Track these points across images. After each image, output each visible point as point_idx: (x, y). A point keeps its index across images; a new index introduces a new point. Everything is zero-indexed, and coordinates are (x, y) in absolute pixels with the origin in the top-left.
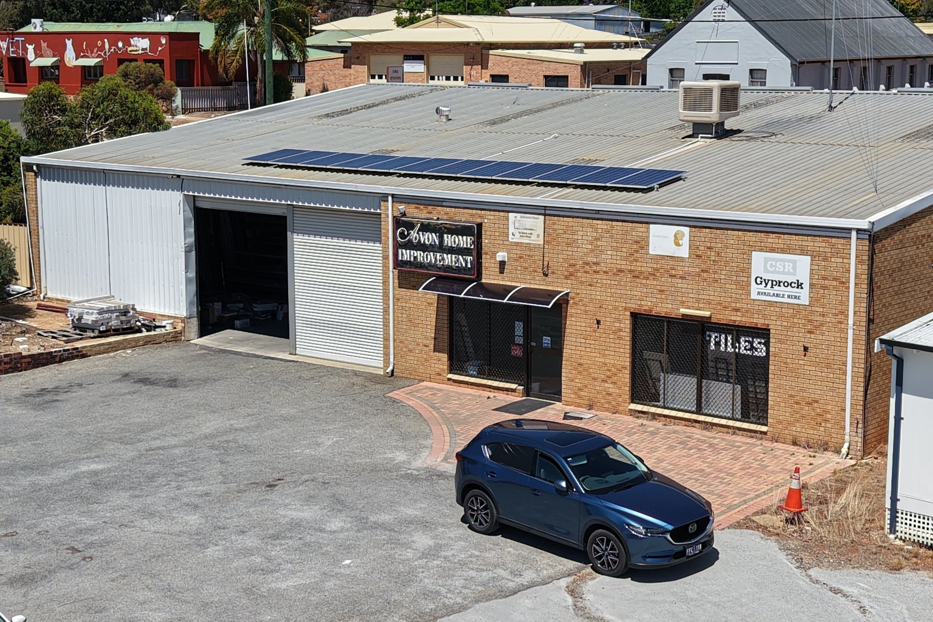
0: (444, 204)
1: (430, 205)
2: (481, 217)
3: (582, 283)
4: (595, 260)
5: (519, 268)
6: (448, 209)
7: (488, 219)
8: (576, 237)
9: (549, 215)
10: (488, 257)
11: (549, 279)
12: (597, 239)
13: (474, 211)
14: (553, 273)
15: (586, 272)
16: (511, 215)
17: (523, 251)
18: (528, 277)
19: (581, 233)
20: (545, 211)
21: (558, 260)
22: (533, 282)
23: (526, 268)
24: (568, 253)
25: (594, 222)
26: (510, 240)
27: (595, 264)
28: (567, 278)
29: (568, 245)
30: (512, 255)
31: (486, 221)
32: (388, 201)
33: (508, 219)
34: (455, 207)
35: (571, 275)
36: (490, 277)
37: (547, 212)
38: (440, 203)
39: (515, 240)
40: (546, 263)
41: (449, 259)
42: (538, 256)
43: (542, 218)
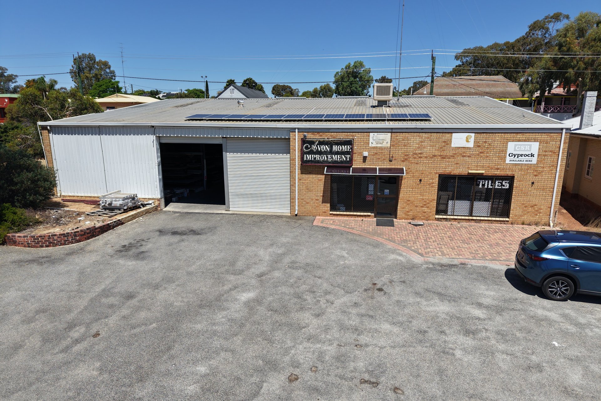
0: (330, 131)
1: (321, 132)
2: (353, 136)
3: (412, 163)
4: (420, 152)
5: (375, 159)
6: (332, 134)
7: (357, 137)
8: (410, 142)
9: (394, 132)
10: (356, 155)
11: (393, 162)
12: (422, 142)
13: (348, 134)
14: (395, 160)
15: (415, 158)
16: (371, 134)
17: (377, 152)
18: (380, 163)
19: (413, 140)
20: (392, 131)
21: (398, 153)
22: (383, 165)
23: (379, 158)
24: (404, 150)
25: (420, 134)
26: (370, 145)
27: (420, 154)
28: (403, 161)
29: (405, 146)
30: (371, 153)
31: (355, 137)
32: (295, 132)
33: (369, 136)
34: (337, 132)
35: (406, 159)
36: (357, 164)
37: (393, 131)
38: (328, 131)
39: (373, 146)
40: (391, 155)
41: (335, 157)
42: (386, 152)
43: (390, 134)
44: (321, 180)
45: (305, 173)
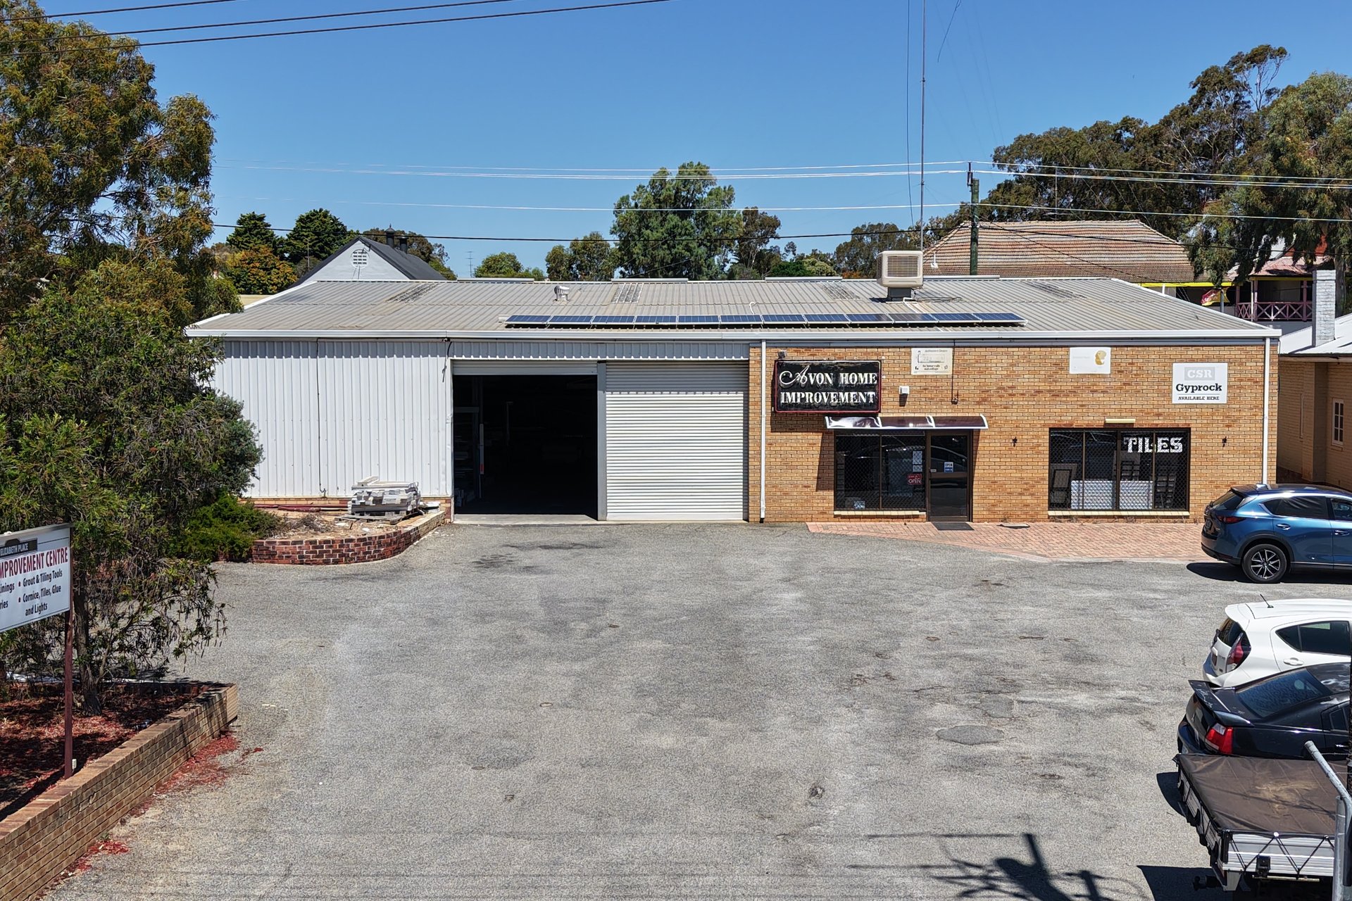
0: (832, 345)
1: (813, 348)
2: (877, 354)
3: (996, 406)
4: (1011, 384)
5: (924, 399)
6: (836, 350)
7: (886, 356)
8: (990, 365)
9: (959, 347)
10: (886, 392)
11: (959, 406)
12: (1012, 365)
13: (869, 350)
14: (963, 400)
15: (1001, 397)
16: (913, 349)
17: (928, 385)
18: (935, 407)
19: (995, 361)
20: (954, 343)
21: (968, 387)
22: (940, 411)
23: (932, 398)
24: (980, 380)
25: (1010, 349)
26: (913, 373)
27: (1012, 387)
28: (979, 403)
29: (980, 372)
30: (915, 388)
31: (883, 358)
32: (761, 347)
33: (910, 354)
34: (845, 348)
35: (984, 400)
36: (890, 409)
37: (957, 344)
38: (828, 345)
39: (918, 374)
40: (955, 392)
41: (844, 397)
42: (945, 385)
43: (951, 350)
44: (814, 444)
45: (780, 430)
